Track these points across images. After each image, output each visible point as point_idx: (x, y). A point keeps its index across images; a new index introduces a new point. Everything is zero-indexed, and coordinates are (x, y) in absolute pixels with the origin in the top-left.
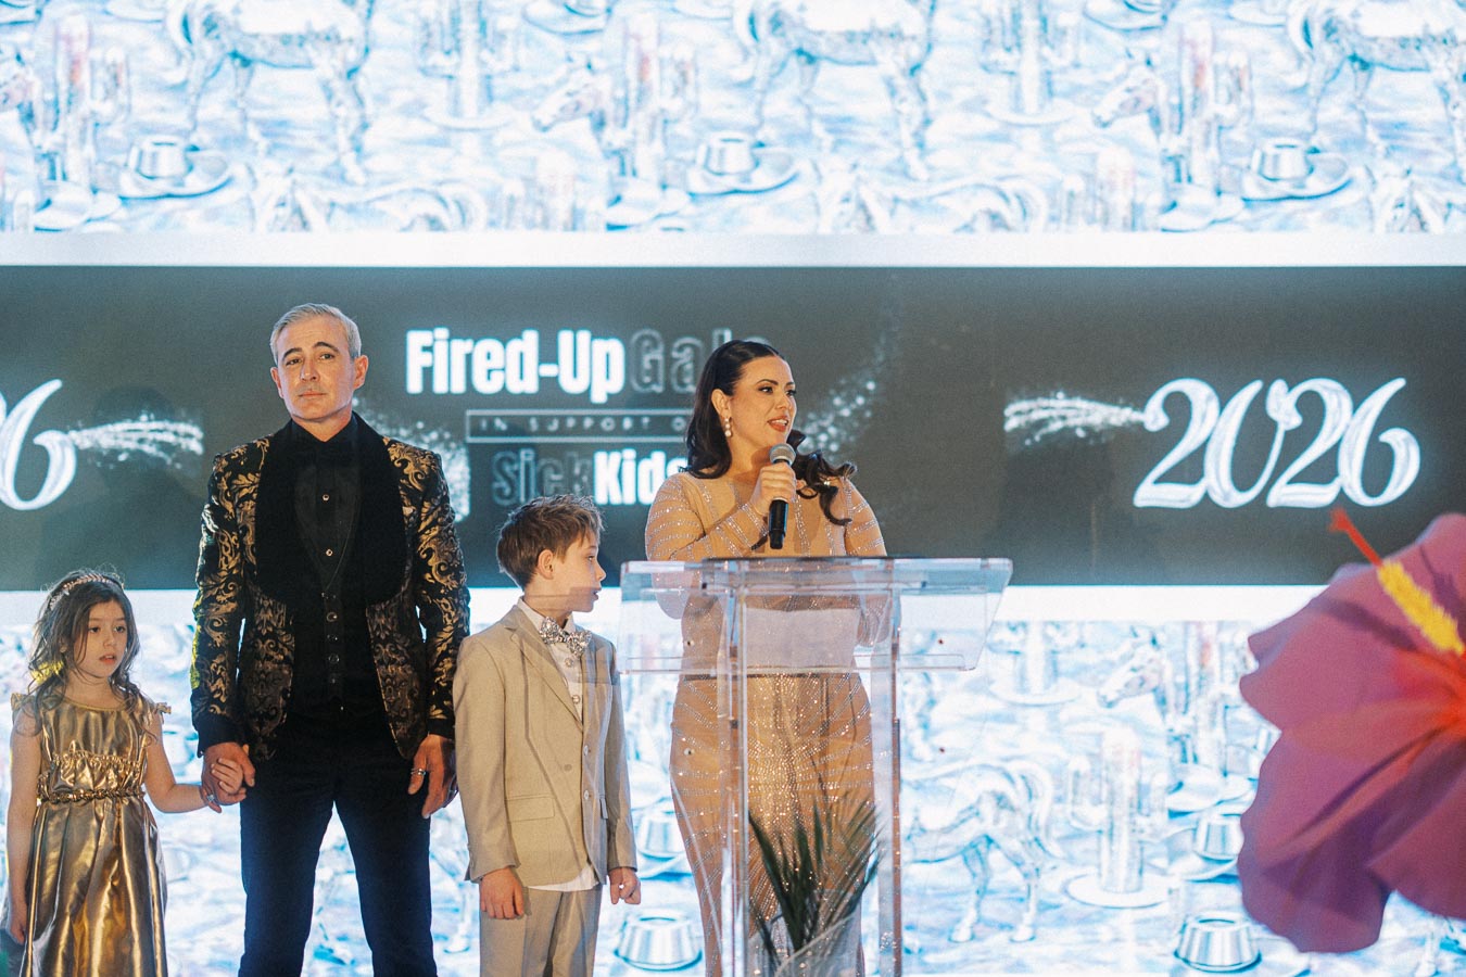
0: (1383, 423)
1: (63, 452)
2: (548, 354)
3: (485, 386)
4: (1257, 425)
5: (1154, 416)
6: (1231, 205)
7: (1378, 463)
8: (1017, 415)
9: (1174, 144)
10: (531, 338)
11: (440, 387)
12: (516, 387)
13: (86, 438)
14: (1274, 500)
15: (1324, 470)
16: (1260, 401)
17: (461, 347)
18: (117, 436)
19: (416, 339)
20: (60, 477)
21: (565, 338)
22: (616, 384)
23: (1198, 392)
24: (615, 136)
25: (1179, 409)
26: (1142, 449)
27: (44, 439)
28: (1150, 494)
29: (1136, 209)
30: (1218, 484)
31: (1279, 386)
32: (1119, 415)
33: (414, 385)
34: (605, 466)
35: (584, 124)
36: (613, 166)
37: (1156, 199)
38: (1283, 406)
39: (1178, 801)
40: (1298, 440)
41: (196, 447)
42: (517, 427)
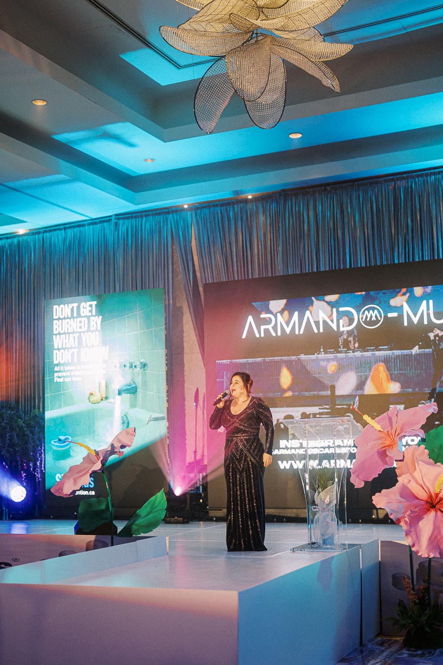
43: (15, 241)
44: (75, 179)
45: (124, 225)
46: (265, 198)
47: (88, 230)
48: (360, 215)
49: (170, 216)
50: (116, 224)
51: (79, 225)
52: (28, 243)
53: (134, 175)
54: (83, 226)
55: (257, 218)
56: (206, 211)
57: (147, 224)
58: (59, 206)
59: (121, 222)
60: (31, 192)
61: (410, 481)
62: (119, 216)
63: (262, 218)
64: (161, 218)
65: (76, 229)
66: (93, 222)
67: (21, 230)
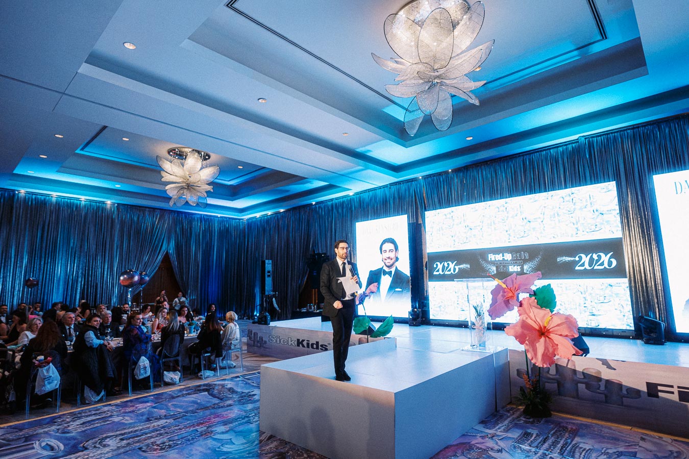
0: (610, 258)
1: (457, 268)
2: (503, 256)
3: (497, 259)
4: (591, 260)
5: (577, 259)
6: (585, 233)
7: (610, 263)
8: (559, 259)
9: (576, 226)
10: (501, 254)
11: (492, 260)
12: (500, 259)
13: (459, 267)
14: (595, 268)
15: (602, 264)
16: (592, 256)
17: (494, 255)
18: (461, 266)
19: (489, 255)
20: (457, 271)
21: (505, 254)
22: (511, 258)
23: (583, 256)
24: (508, 232)
25: (580, 258)
26: (575, 263)
27: (455, 267)
28: (577, 268)
29: (572, 234)
30: (587, 266)
31: (594, 254)
32: (572, 259)
33: (490, 260)
34: (510, 267)
35: (505, 232)
36: (508, 236)
37: (575, 233)
38: (595, 256)
39: (585, 305)
40: (597, 261)
41: (469, 267)
42: (501, 263)
43: (349, 198)
44: (367, 168)
45: (394, 188)
46: (457, 171)
47: (378, 191)
48: (505, 174)
49: (413, 183)
50: (390, 188)
51: (374, 189)
52: (354, 199)
53: (396, 165)
54: (376, 190)
55: (454, 180)
56: (430, 179)
57: (403, 187)
58: (355, 179)
59: (392, 186)
60: (351, 176)
61: (527, 318)
62: (391, 184)
63: (456, 180)
64: (409, 183)
65: (373, 191)
66: (380, 188)
67: (351, 193)
